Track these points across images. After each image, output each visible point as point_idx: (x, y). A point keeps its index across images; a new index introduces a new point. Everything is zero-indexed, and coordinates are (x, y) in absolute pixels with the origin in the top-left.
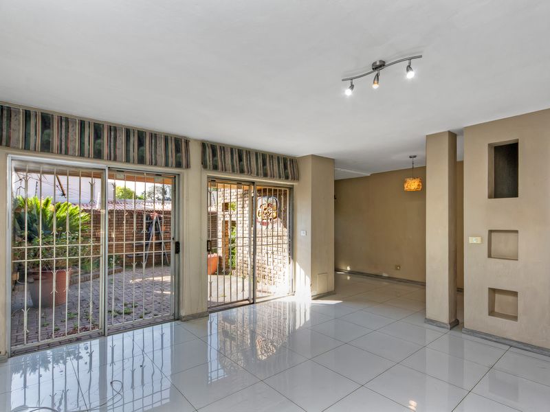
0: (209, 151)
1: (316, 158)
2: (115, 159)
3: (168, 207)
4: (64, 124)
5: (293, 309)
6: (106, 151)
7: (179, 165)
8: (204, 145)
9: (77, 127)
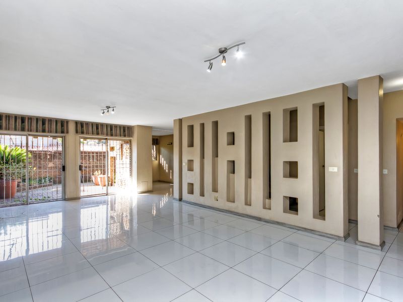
0: (79, 126)
1: (140, 127)
2: (31, 131)
3: (60, 149)
4: (7, 118)
5: (131, 200)
6: (26, 127)
7: (62, 132)
8: (76, 123)
9: (14, 119)
